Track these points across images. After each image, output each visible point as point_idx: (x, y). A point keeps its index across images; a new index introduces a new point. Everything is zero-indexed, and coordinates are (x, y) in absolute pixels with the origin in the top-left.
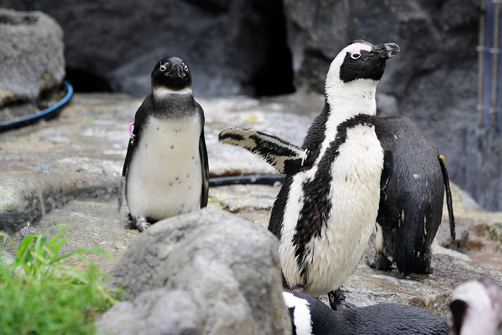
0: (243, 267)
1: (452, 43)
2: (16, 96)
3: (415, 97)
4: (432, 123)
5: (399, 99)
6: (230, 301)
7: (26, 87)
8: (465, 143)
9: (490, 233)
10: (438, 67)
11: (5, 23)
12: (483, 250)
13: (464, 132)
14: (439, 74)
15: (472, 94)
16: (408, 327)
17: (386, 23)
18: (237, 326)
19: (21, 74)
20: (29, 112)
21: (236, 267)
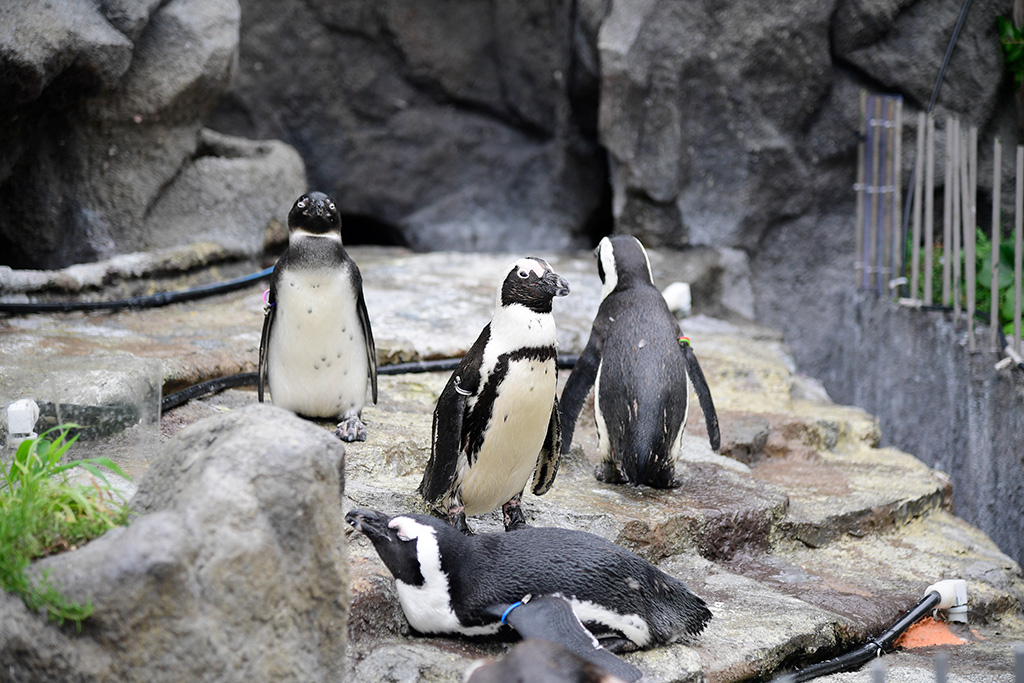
0: (270, 481)
1: (823, 179)
2: (225, 251)
3: (774, 251)
4: (798, 286)
5: (751, 255)
6: (242, 526)
7: (241, 240)
8: (842, 313)
9: (809, 434)
10: (805, 212)
11: (218, 156)
12: (789, 457)
13: (841, 298)
14: (807, 221)
15: (848, 248)
16: (564, 559)
17: (730, 153)
18: (247, 560)
19: (238, 222)
20: (246, 272)
21: (260, 481)
